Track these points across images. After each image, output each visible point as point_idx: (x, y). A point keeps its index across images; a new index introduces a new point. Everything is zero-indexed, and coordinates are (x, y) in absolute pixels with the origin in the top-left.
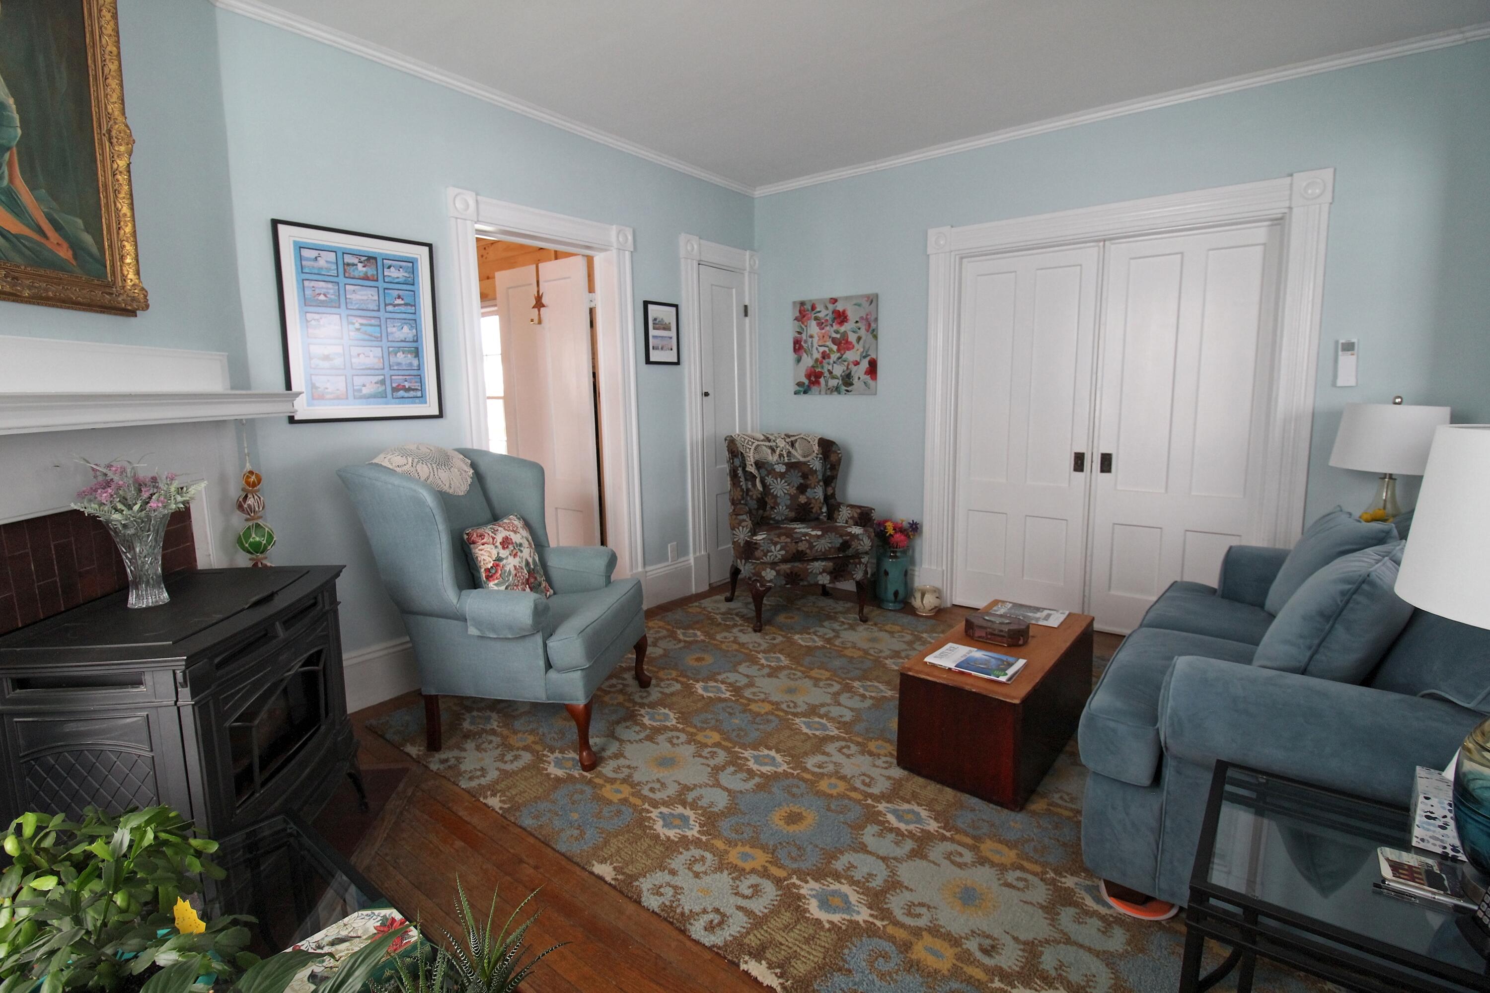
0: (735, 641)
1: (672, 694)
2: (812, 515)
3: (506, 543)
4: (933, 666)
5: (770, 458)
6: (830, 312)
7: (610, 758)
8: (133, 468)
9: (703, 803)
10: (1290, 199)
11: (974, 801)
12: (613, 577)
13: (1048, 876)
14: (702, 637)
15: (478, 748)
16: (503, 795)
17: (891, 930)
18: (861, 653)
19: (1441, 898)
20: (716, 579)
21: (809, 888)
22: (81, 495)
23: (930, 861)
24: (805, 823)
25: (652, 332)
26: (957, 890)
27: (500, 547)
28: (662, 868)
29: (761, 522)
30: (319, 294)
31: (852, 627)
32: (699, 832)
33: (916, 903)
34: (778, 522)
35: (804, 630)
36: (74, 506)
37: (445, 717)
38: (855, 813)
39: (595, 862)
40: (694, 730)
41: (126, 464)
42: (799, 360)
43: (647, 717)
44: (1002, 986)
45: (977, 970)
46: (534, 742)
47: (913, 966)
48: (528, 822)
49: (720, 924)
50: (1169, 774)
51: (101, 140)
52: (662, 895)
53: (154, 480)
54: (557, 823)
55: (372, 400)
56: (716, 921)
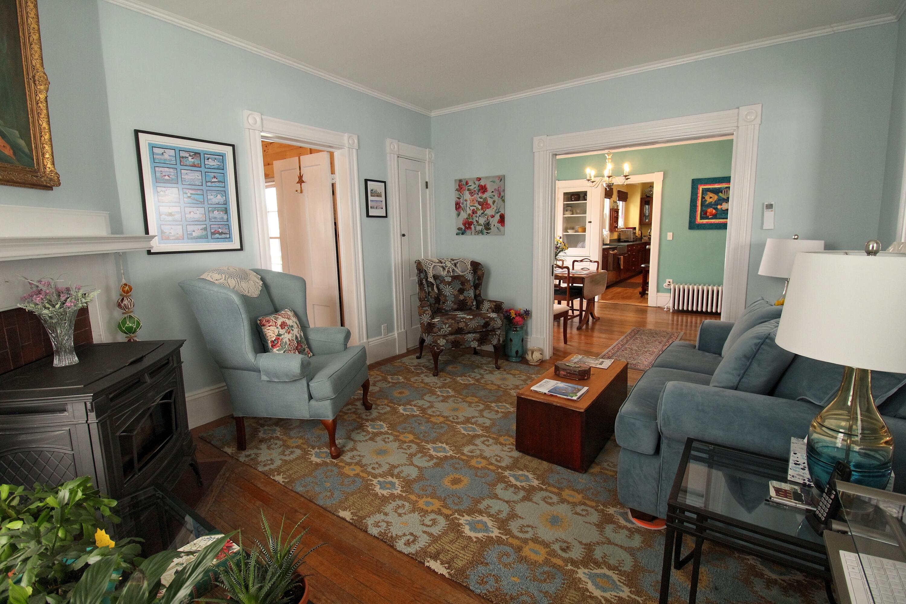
0: (422, 382)
1: (385, 413)
2: (467, 307)
3: (283, 325)
4: (536, 392)
5: (442, 273)
6: (477, 186)
7: (348, 451)
8: (55, 283)
9: (403, 475)
10: (738, 122)
11: (559, 468)
12: (349, 345)
13: (599, 508)
14: (403, 380)
15: (269, 448)
16: (285, 474)
17: (511, 540)
18: (496, 387)
19: (800, 506)
20: (411, 345)
21: (464, 520)
22: (23, 299)
23: (534, 502)
24: (463, 484)
25: (370, 198)
26: (549, 517)
27: (280, 328)
28: (379, 512)
29: (437, 311)
30: (165, 176)
31: (491, 372)
32: (401, 491)
33: (525, 525)
34: (447, 311)
35: (463, 375)
36: (19, 306)
37: (248, 430)
38: (492, 477)
39: (340, 510)
40: (398, 434)
41: (50, 280)
42: (459, 215)
43: (370, 427)
44: (572, 568)
45: (559, 560)
46: (302, 443)
47: (523, 559)
48: (299, 489)
49: (413, 541)
50: (664, 447)
51: (29, 82)
52: (380, 526)
53: (68, 289)
54: (317, 489)
55: (199, 240)
56: (411, 540)
